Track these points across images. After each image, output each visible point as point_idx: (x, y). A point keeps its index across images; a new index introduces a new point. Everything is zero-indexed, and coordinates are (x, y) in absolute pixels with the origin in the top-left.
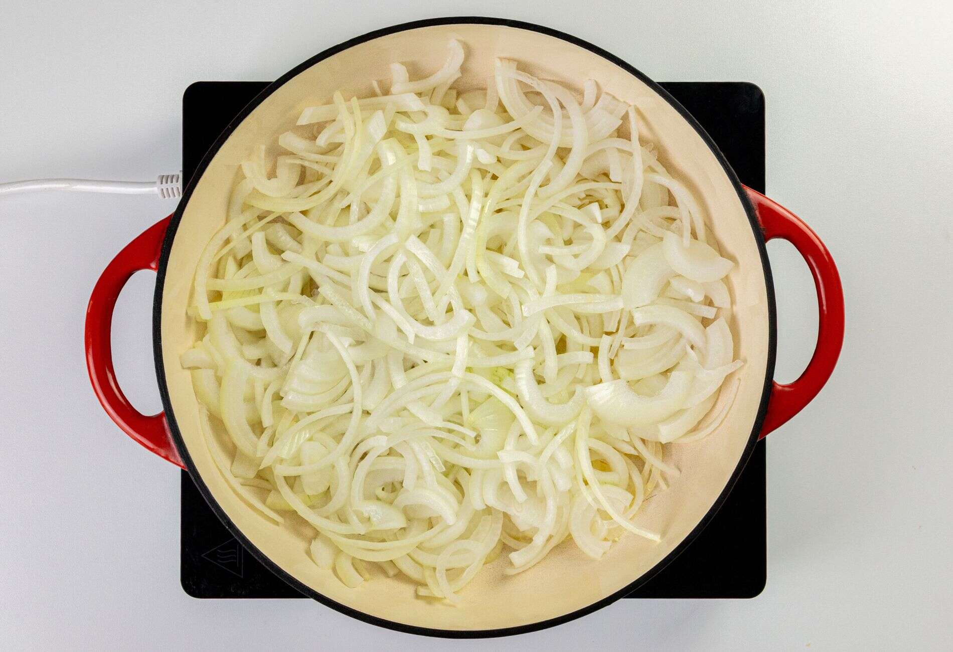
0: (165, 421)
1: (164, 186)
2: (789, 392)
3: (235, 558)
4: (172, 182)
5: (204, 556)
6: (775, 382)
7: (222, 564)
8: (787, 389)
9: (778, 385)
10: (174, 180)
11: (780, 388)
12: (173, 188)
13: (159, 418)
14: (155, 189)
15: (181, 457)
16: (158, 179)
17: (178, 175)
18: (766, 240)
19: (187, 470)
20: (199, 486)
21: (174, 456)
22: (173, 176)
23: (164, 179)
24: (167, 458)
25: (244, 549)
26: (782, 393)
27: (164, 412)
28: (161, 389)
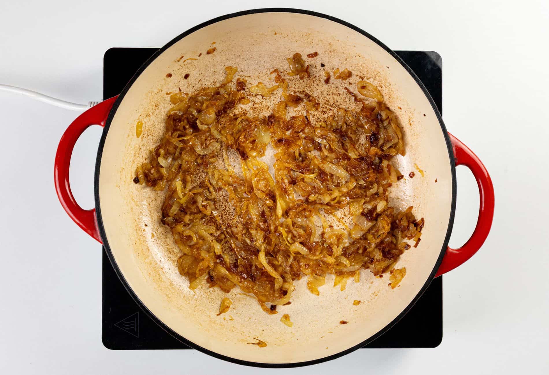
0: (95, 214)
2: (456, 254)
5: (116, 325)
6: (449, 247)
8: (455, 252)
11: (451, 250)
13: (92, 211)
15: (101, 236)
16: (88, 104)
18: (457, 165)
20: (109, 255)
21: (97, 235)
23: (92, 104)
24: (92, 236)
26: (452, 254)
27: (95, 209)
28: (95, 195)
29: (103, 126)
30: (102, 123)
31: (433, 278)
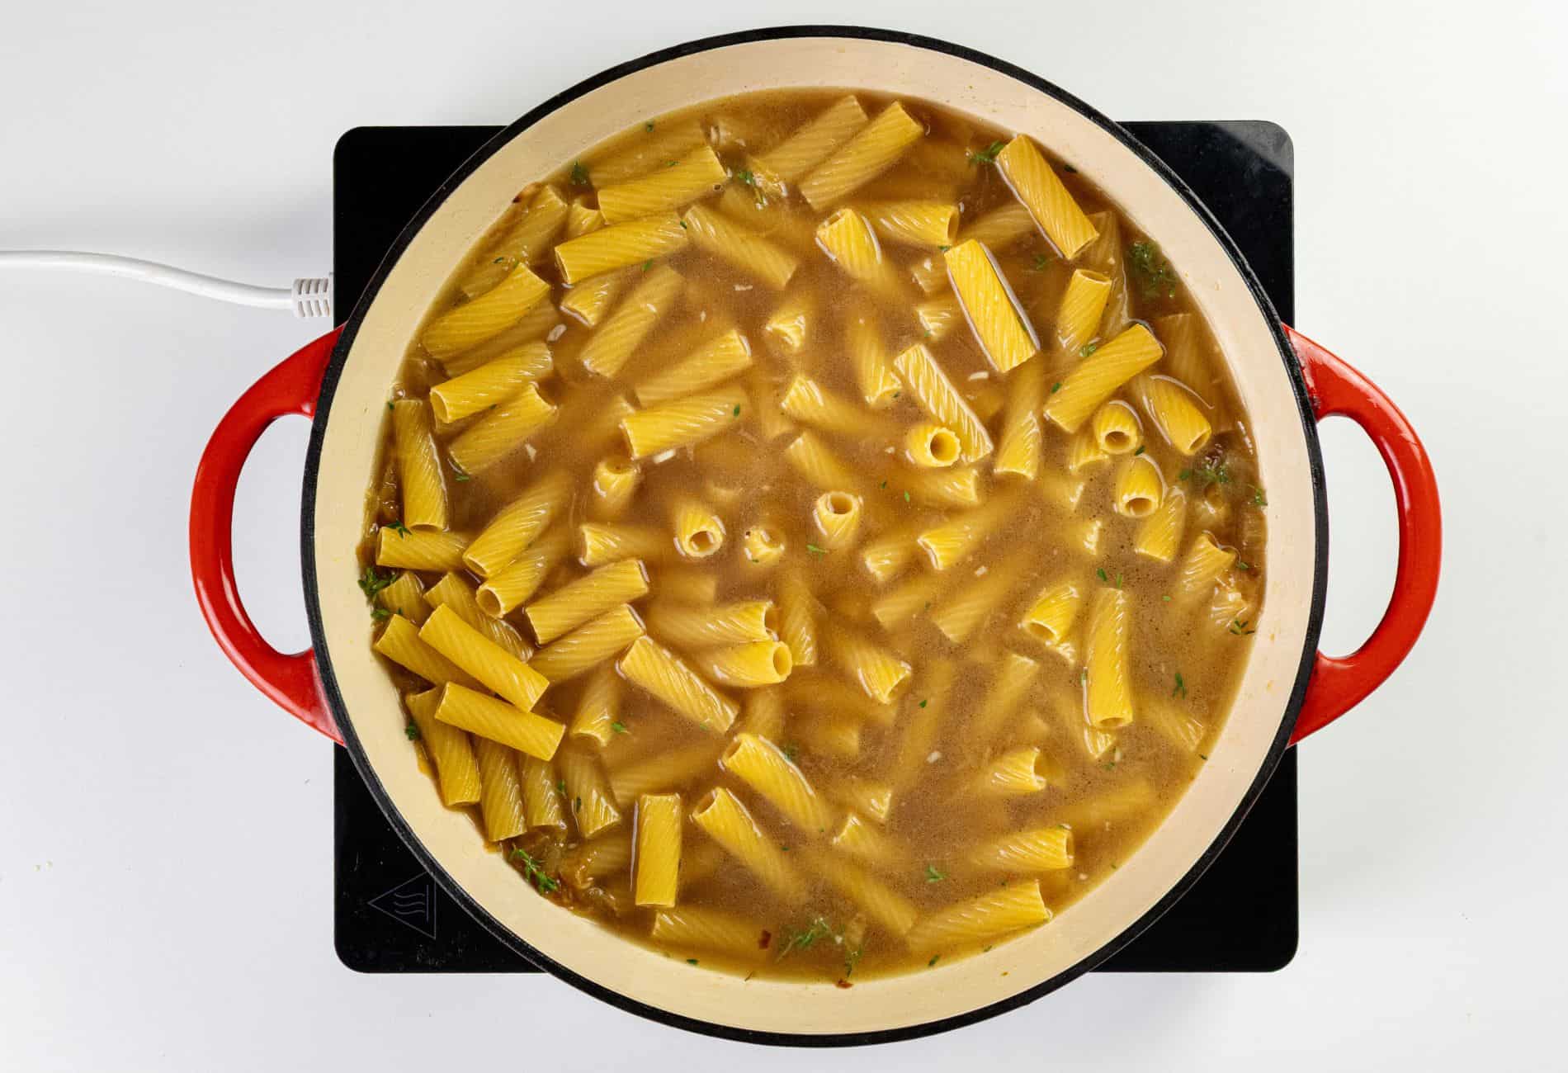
0: (314, 664)
1: (304, 297)
2: (1343, 671)
3: (424, 907)
4: (317, 291)
5: (373, 903)
6: (1320, 654)
7: (404, 918)
8: (1339, 666)
9: (1326, 658)
10: (321, 288)
11: (1328, 663)
12: (317, 302)
13: (304, 658)
14: (289, 303)
15: (338, 724)
16: (294, 286)
17: (327, 280)
18: (1319, 417)
19: (344, 745)
20: (365, 773)
21: (325, 720)
22: (318, 282)
23: (303, 285)
24: (313, 725)
25: (437, 885)
26: (1331, 671)
27: (313, 649)
28: (309, 612)
29: (311, 415)
30: (307, 408)
31: (1285, 746)
